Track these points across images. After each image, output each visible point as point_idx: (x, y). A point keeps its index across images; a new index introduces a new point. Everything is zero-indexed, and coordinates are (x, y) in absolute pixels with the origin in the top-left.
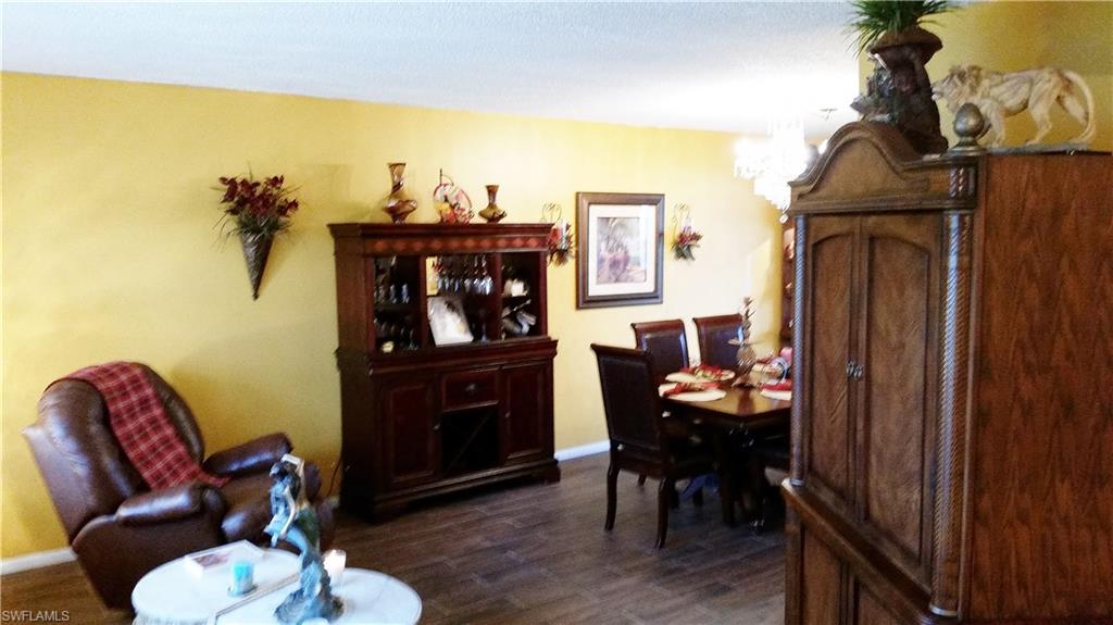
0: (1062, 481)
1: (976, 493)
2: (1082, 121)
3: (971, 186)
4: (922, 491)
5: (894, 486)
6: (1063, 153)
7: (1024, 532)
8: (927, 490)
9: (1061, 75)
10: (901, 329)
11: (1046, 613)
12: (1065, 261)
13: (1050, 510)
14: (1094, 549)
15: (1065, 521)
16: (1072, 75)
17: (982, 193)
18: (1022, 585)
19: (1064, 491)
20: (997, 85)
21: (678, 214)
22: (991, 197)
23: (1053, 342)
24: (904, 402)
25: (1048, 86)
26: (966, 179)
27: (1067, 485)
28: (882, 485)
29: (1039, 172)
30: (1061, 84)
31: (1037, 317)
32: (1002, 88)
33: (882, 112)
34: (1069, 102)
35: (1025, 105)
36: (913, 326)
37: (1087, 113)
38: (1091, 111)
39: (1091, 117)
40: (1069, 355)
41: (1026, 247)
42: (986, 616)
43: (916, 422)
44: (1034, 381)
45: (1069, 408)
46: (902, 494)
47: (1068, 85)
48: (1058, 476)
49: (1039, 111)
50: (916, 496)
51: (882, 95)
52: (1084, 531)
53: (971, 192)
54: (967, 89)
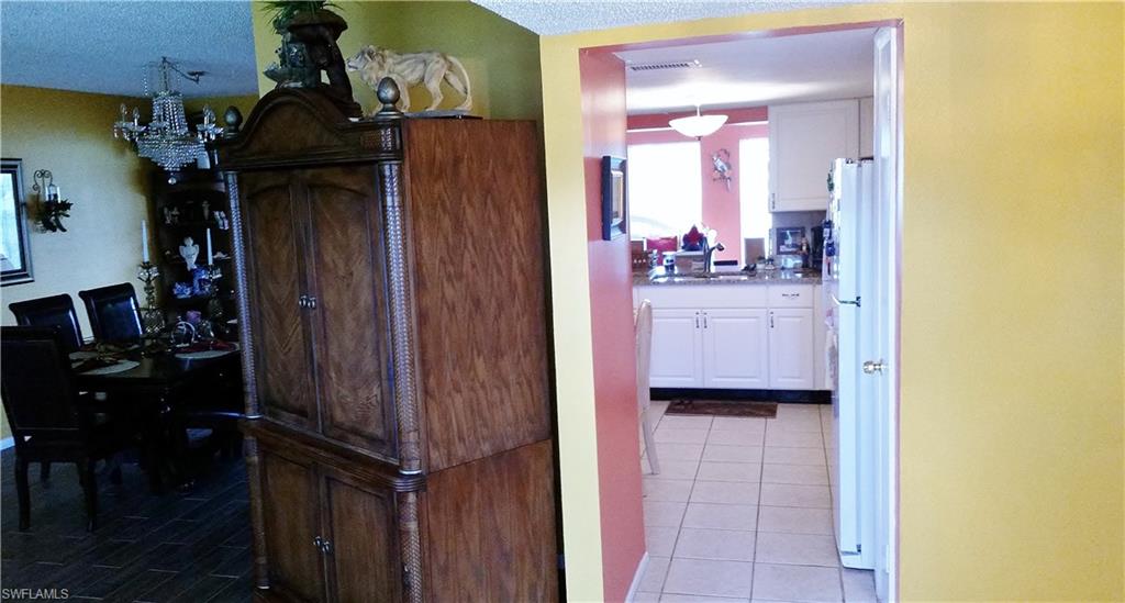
0: (479, 355)
1: (425, 375)
2: (463, 94)
3: (398, 142)
4: (381, 385)
5: (354, 389)
6: (454, 117)
7: (458, 399)
8: (385, 384)
9: (445, 59)
10: (348, 260)
11: (478, 455)
12: (464, 199)
13: (473, 380)
14: (502, 402)
15: (483, 386)
16: (452, 59)
17: (406, 148)
18: (461, 439)
19: (480, 363)
20: (399, 63)
21: (39, 181)
22: (412, 151)
23: (462, 255)
24: (357, 319)
25: (438, 66)
26: (394, 138)
27: (481, 359)
28: (344, 392)
29: (441, 132)
30: (446, 66)
31: (450, 240)
32: (404, 65)
33: (296, 81)
34: (453, 79)
35: (422, 79)
36: (357, 258)
37: (466, 88)
38: (469, 88)
39: (469, 91)
40: (474, 266)
41: (438, 187)
42: (441, 467)
43: (369, 333)
44: (453, 286)
45: (477, 303)
46: (363, 394)
47: (451, 67)
48: (475, 352)
49: (434, 85)
50: (376, 391)
51: (294, 65)
52: (496, 392)
53: (398, 147)
54: (375, 65)
